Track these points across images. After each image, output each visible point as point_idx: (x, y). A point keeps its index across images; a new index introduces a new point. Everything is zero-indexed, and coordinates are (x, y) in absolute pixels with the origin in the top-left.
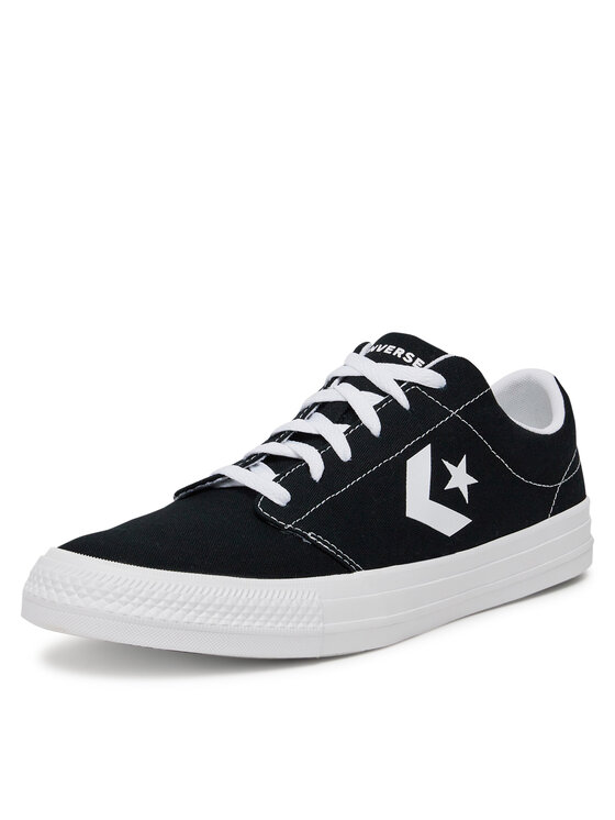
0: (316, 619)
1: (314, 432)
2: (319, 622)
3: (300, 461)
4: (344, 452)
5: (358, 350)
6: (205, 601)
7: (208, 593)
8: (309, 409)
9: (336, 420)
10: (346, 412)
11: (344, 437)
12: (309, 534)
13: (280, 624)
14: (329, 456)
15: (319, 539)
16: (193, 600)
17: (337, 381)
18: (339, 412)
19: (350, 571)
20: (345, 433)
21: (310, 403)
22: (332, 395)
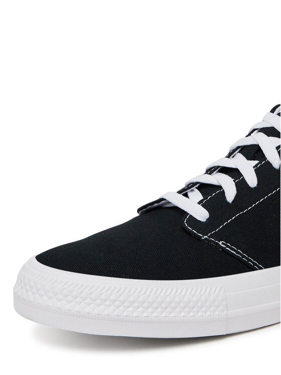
0: (220, 308)
1: (234, 167)
2: (223, 310)
3: (220, 187)
4: (252, 180)
5: (273, 111)
6: (131, 299)
7: (134, 292)
8: (234, 151)
9: (249, 158)
10: (257, 152)
11: (253, 170)
12: (220, 243)
13: (191, 314)
14: (241, 184)
15: (228, 246)
16: (122, 298)
17: (256, 131)
18: (252, 152)
19: (253, 269)
20: (254, 167)
21: (235, 147)
22: (250, 141)
